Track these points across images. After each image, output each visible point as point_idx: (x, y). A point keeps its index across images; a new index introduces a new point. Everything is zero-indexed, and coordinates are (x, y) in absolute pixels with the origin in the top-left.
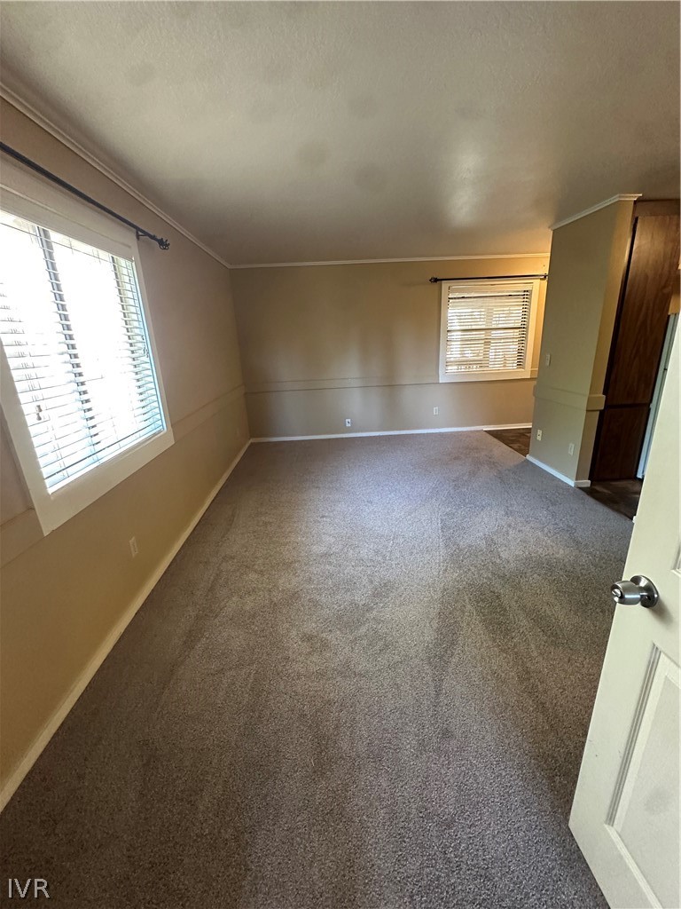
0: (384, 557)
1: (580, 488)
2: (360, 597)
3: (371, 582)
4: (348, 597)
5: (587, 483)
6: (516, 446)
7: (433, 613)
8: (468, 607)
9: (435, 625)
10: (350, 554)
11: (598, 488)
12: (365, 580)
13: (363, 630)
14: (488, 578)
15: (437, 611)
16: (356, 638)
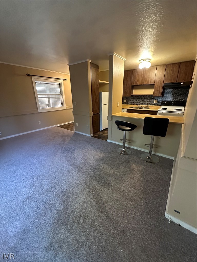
0: (56, 183)
1: (92, 136)
2: (59, 206)
3: (59, 197)
4: (54, 211)
5: (92, 135)
6: (69, 129)
7: (88, 193)
8: (95, 184)
9: (92, 197)
10: (40, 191)
11: (95, 135)
12: (56, 198)
13: (71, 220)
14: (93, 171)
15: (88, 192)
16: (71, 226)
